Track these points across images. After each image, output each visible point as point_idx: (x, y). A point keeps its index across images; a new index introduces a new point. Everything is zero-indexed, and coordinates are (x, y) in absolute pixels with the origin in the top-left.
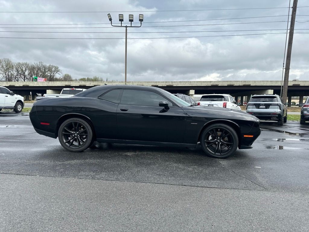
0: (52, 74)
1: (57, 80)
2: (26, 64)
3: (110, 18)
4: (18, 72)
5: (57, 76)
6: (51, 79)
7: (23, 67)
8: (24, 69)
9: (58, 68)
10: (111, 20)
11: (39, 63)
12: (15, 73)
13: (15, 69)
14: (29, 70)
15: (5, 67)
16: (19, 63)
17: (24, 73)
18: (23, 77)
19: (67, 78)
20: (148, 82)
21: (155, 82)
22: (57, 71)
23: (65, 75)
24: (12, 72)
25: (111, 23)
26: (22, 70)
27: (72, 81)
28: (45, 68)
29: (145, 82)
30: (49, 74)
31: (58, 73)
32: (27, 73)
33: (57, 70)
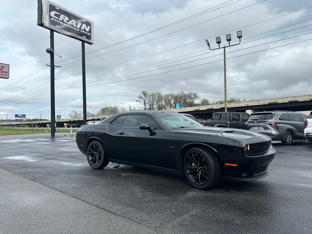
0: (192, 101)
1: (196, 105)
2: (171, 95)
3: (208, 43)
4: (166, 102)
5: (196, 101)
6: (191, 105)
7: (169, 98)
8: (170, 99)
9: (196, 95)
10: (209, 45)
11: (181, 92)
12: (164, 103)
13: (163, 100)
14: (174, 99)
15: (157, 99)
16: (167, 95)
17: (170, 103)
18: (169, 105)
19: (205, 103)
20: (283, 98)
21: (293, 97)
22: (196, 98)
23: (203, 100)
24: (162, 103)
25: (209, 48)
26: (169, 100)
27: (209, 104)
28: (185, 96)
29: (279, 98)
30: (189, 101)
31: (197, 99)
32: (172, 102)
33: (196, 96)
